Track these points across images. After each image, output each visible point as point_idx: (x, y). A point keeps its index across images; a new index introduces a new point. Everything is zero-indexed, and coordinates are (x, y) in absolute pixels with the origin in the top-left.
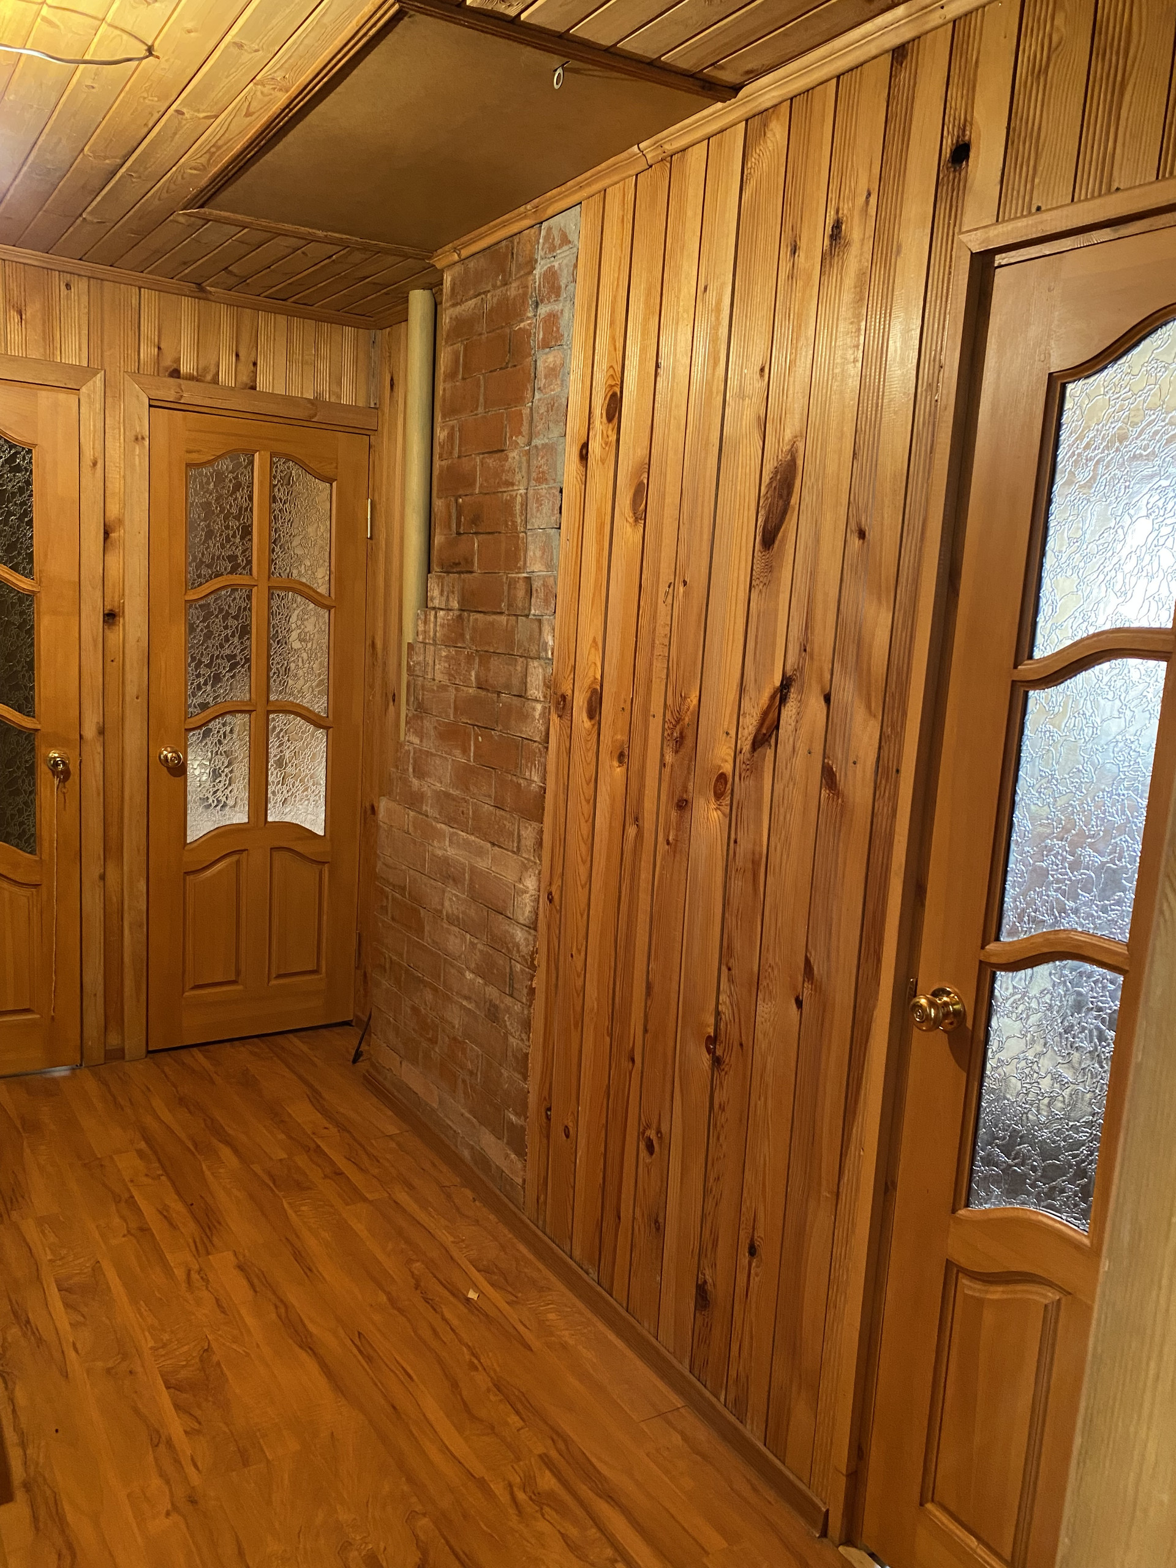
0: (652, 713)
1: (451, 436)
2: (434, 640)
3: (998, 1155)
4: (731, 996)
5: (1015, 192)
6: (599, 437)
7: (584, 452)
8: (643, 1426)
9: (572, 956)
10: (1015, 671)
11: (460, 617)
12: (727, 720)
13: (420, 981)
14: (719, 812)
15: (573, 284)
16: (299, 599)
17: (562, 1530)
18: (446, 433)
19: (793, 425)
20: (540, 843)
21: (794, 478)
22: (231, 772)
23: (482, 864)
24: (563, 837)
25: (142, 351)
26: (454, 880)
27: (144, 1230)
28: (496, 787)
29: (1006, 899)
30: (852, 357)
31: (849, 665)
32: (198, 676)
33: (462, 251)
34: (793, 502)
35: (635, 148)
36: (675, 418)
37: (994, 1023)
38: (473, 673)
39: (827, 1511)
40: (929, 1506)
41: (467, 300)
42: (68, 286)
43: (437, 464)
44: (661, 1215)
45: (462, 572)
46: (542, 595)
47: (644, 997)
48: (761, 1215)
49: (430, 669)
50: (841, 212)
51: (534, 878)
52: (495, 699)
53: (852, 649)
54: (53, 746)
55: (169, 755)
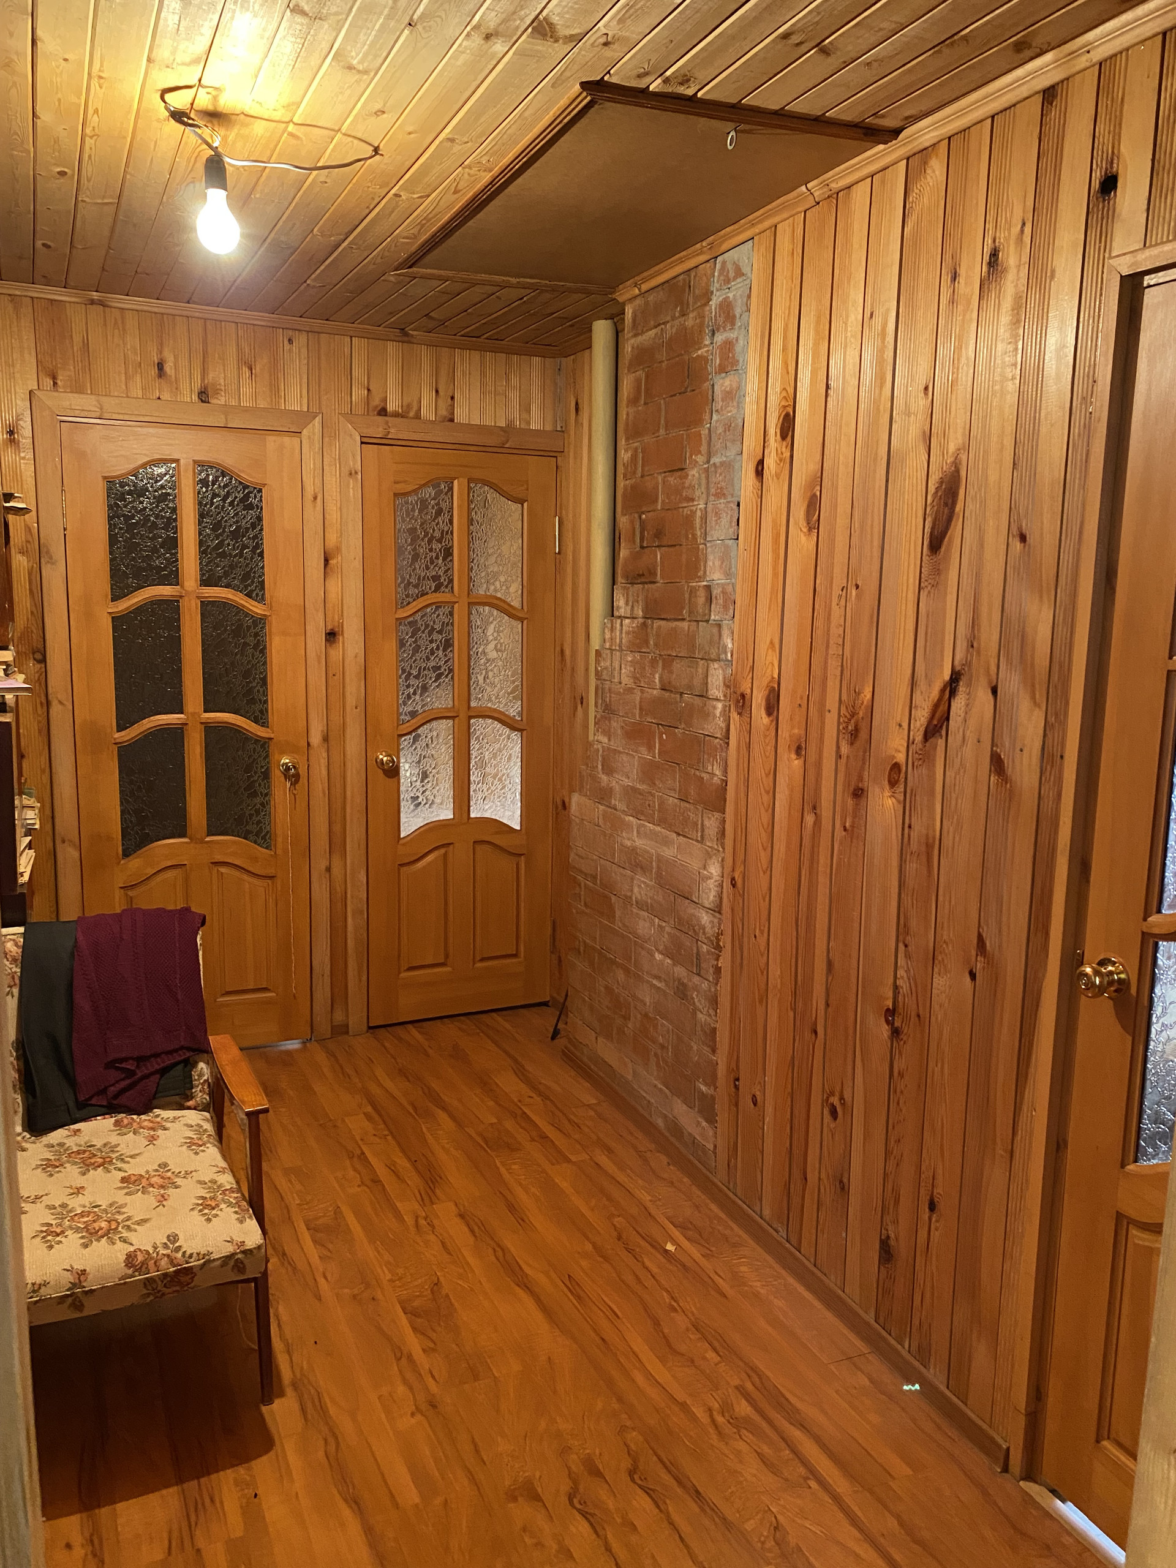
0: (827, 708)
1: (634, 457)
2: (620, 646)
3: (1164, 1113)
4: (907, 971)
5: (1161, 219)
6: (774, 453)
7: (760, 468)
8: (832, 1367)
9: (755, 937)
10: (1170, 661)
11: (644, 624)
12: (900, 712)
13: (613, 962)
14: (894, 800)
15: (747, 314)
16: (495, 612)
17: (759, 1450)
18: (629, 454)
19: (956, 438)
20: (722, 833)
21: (958, 487)
22: (437, 773)
23: (668, 853)
24: (744, 827)
25: (353, 394)
26: (642, 868)
27: (376, 1181)
28: (679, 782)
29: (1167, 874)
30: (1011, 374)
31: (1014, 661)
32: (408, 686)
33: (643, 286)
34: (957, 509)
35: (803, 188)
36: (845, 435)
37: (1158, 990)
38: (657, 676)
39: (1008, 1449)
40: (1105, 1443)
41: (647, 331)
42: (290, 341)
43: (621, 484)
44: (846, 1175)
45: (646, 583)
46: (721, 601)
47: (825, 972)
48: (940, 1171)
49: (616, 673)
50: (997, 241)
51: (717, 865)
52: (678, 700)
53: (1016, 645)
54: (283, 753)
55: (385, 759)
